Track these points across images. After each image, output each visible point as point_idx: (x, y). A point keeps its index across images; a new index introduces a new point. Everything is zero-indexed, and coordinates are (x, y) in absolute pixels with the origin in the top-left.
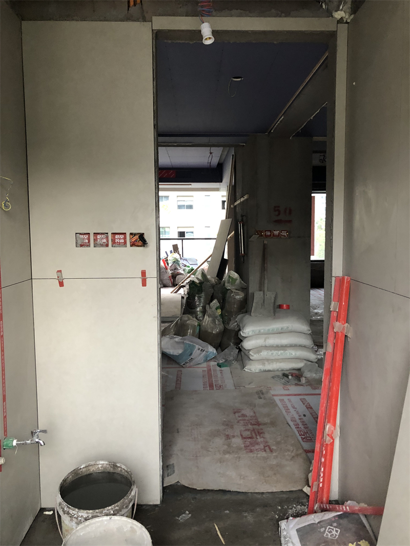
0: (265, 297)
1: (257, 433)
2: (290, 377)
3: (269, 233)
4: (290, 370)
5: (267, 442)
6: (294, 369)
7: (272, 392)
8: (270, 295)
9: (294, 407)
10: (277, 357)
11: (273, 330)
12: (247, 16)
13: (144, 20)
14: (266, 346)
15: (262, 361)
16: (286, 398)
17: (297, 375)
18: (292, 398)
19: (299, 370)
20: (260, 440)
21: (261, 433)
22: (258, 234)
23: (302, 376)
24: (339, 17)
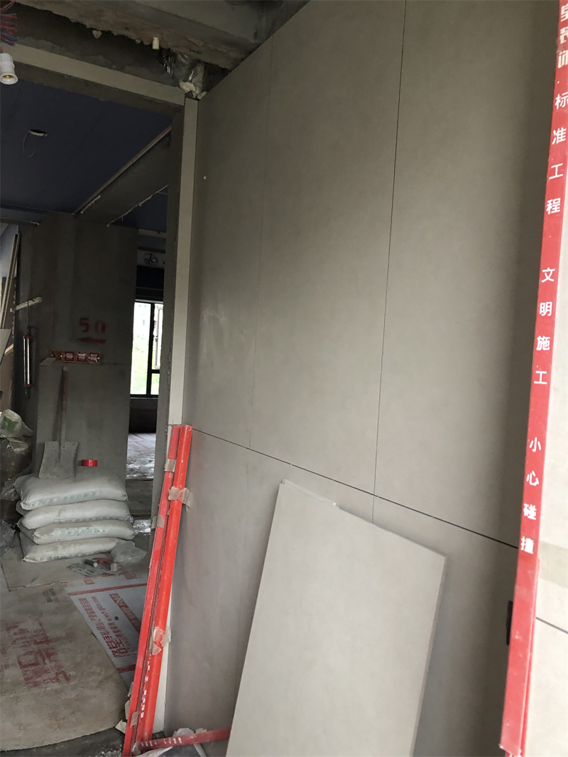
0: (62, 448)
1: (44, 654)
2: (96, 565)
3: (70, 356)
4: (96, 553)
5: (61, 667)
6: (101, 553)
7: (69, 590)
8: (68, 447)
9: (101, 608)
10: (76, 537)
11: (72, 497)
14: (60, 523)
15: (53, 544)
16: (89, 597)
17: (105, 561)
18: (99, 596)
19: (108, 552)
20: (49, 665)
21: (53, 654)
22: (54, 356)
23: (112, 561)
24: (188, 90)
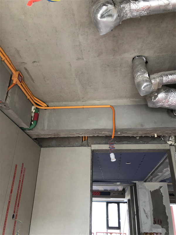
12: (130, 144)
13: (88, 146)
22: (145, 234)
24: (170, 144)
